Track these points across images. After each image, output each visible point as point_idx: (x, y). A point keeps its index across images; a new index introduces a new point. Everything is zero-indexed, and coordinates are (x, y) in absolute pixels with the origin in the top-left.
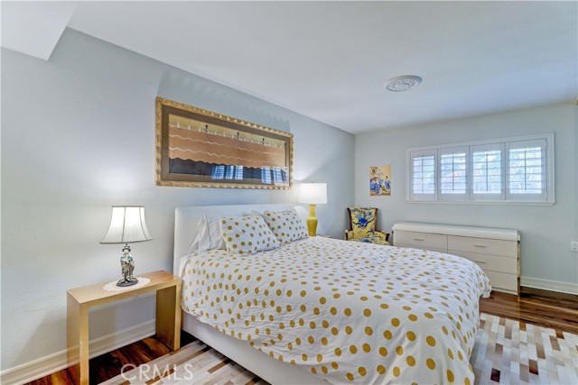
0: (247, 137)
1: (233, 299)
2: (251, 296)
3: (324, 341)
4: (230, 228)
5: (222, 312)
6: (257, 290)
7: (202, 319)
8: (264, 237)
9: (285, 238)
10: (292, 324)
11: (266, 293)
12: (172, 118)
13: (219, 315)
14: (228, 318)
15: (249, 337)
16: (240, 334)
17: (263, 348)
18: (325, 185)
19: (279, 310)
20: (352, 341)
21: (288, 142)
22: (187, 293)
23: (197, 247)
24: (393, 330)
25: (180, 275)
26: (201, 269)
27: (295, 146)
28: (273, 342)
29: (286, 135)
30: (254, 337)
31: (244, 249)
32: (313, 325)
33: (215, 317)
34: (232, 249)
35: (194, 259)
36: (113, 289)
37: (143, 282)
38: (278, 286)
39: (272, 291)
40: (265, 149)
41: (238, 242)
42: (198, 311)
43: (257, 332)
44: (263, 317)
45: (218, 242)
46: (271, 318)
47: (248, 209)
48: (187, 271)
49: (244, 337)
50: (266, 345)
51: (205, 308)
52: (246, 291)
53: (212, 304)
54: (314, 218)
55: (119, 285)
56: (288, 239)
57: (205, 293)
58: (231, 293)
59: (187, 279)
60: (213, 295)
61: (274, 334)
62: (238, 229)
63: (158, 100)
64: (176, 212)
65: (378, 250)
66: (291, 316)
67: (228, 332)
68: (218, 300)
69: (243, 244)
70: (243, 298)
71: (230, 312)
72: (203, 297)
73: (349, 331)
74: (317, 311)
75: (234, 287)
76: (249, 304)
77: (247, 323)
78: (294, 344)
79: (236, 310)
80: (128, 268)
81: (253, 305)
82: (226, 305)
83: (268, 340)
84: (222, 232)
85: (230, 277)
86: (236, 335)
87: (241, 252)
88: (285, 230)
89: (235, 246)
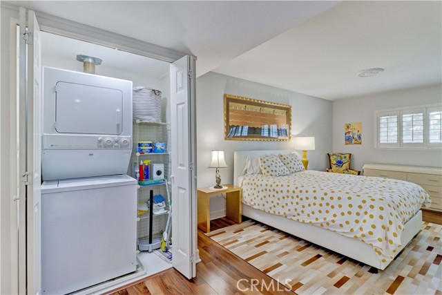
0: (266, 110)
1: (274, 196)
2: (285, 194)
3: (327, 212)
4: (264, 162)
5: (267, 202)
6: (288, 191)
7: (255, 207)
8: (282, 168)
9: (292, 170)
10: (309, 205)
11: (294, 192)
12: (231, 104)
13: (266, 204)
14: (272, 205)
15: (285, 213)
16: (279, 213)
17: (293, 218)
18: (314, 138)
19: (301, 199)
20: (342, 210)
21: (288, 111)
22: (245, 194)
23: (246, 172)
24: (363, 205)
25: (240, 185)
26: (253, 182)
27: (292, 113)
28: (298, 214)
29: (287, 107)
30: (287, 213)
31: (273, 173)
32: (321, 205)
33: (264, 205)
34: (266, 174)
35: (247, 178)
36: (212, 189)
37: (225, 188)
38: (300, 188)
39: (297, 191)
40: (275, 116)
41: (269, 170)
42: (252, 203)
43: (289, 210)
44: (292, 203)
45: (257, 170)
46: (297, 203)
47: (269, 153)
48: (244, 184)
49: (282, 213)
50: (294, 216)
51: (258, 201)
52: (282, 191)
53: (261, 199)
54: (305, 159)
55: (215, 187)
56: (294, 171)
57: (256, 194)
58: (272, 193)
59: (244, 188)
60: (261, 195)
61: (299, 211)
62: (268, 163)
63: (225, 96)
64: (235, 154)
65: (352, 178)
66: (308, 202)
67: (272, 212)
68: (265, 197)
69: (272, 171)
70: (280, 195)
71: (272, 202)
72: (255, 196)
73: (340, 206)
74: (323, 199)
75: (274, 190)
76: (284, 198)
77: (283, 207)
78: (311, 214)
79: (276, 201)
80: (219, 181)
81: (286, 198)
82: (269, 200)
83: (295, 213)
84: (260, 164)
85: (271, 186)
86: (277, 213)
87: (271, 175)
88: (291, 165)
89: (268, 172)
